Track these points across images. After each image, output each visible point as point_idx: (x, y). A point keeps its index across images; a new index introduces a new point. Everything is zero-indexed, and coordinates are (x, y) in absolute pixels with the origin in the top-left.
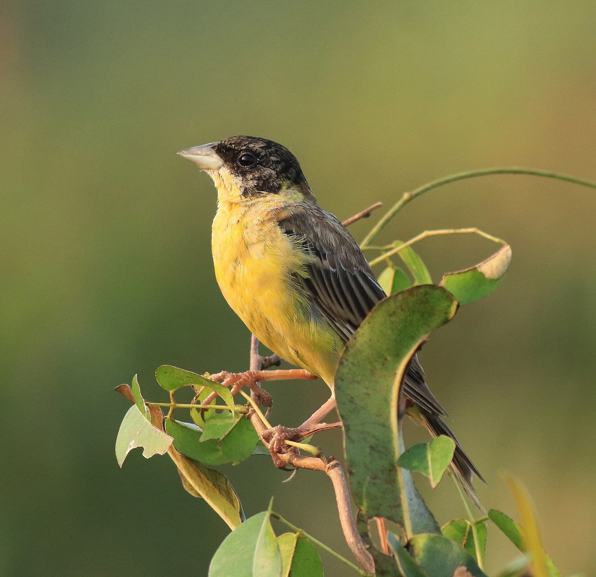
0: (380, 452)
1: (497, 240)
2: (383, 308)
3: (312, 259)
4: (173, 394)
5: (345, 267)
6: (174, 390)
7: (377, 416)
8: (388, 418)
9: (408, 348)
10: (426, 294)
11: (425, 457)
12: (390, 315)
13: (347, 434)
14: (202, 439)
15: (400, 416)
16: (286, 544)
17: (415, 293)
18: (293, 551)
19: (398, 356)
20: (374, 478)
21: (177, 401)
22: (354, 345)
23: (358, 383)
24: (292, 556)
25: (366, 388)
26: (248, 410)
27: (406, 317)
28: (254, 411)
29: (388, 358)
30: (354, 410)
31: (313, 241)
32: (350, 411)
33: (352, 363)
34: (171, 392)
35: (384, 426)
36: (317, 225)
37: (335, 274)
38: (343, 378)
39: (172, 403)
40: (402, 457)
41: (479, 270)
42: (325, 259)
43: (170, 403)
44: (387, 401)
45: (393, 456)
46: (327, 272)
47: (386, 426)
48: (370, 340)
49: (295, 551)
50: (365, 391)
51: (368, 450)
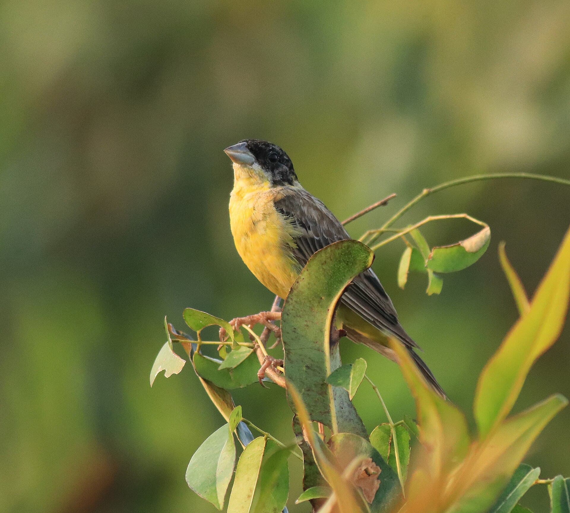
0: (314, 370)
1: (480, 223)
2: (317, 258)
3: (300, 231)
4: (199, 334)
5: (327, 236)
6: (200, 330)
7: (314, 342)
8: (322, 344)
9: (337, 290)
10: (348, 247)
11: (349, 375)
12: (322, 264)
13: (287, 356)
14: (220, 368)
15: (332, 343)
16: (259, 445)
17: (340, 247)
18: (263, 451)
19: (330, 296)
20: (309, 390)
21: (203, 339)
22: (297, 287)
23: (300, 317)
24: (262, 455)
25: (306, 321)
26: (254, 345)
27: (334, 265)
28: (259, 346)
29: (323, 298)
30: (296, 338)
31: (300, 217)
32: (292, 339)
33: (296, 302)
34: (198, 332)
35: (319, 350)
36: (304, 205)
37: (319, 241)
38: (288, 313)
39: (199, 341)
40: (332, 375)
41: (461, 245)
42: (309, 229)
43: (196, 341)
44: (322, 331)
45: (325, 374)
46: (312, 239)
47: (321, 350)
48: (309, 284)
49: (264, 450)
50: (305, 323)
51: (304, 369)
